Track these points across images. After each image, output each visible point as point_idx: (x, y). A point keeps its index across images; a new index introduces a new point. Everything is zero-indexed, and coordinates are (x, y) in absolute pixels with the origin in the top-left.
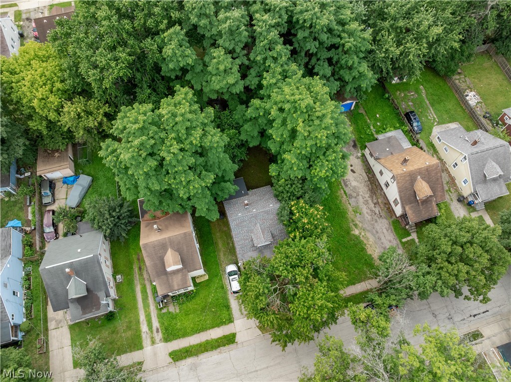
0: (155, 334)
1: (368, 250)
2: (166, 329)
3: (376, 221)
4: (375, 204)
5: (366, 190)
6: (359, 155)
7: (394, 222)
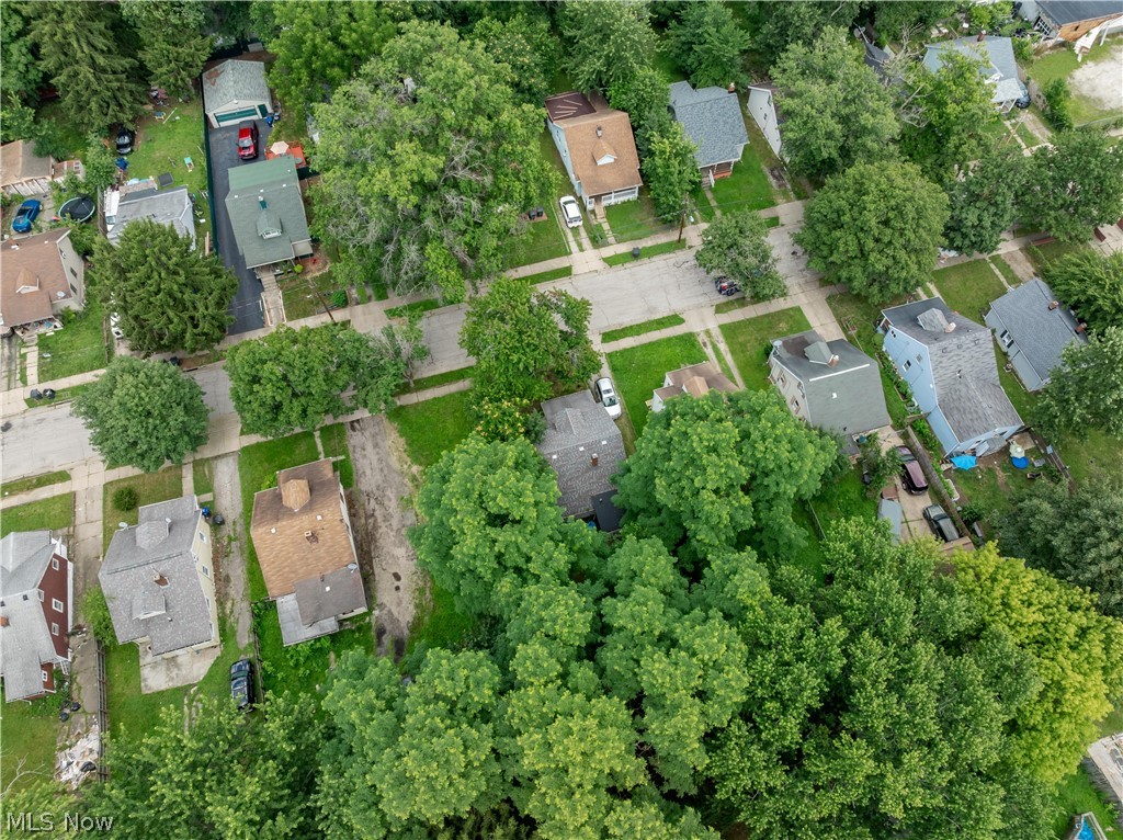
0: (707, 340)
1: (404, 443)
2: (693, 345)
3: (378, 488)
4: (373, 515)
5: (381, 540)
6: (376, 612)
7: (352, 485)
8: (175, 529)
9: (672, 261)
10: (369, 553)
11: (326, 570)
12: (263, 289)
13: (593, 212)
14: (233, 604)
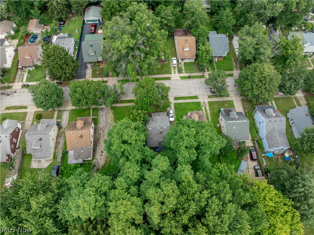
0: (203, 105)
1: (113, 116)
2: (199, 105)
3: (103, 127)
4: (100, 134)
5: (101, 141)
6: (94, 160)
7: (97, 125)
8: (48, 127)
9: (199, 81)
10: (97, 144)
11: (83, 146)
12: (87, 68)
13: (181, 63)
14: (58, 150)
